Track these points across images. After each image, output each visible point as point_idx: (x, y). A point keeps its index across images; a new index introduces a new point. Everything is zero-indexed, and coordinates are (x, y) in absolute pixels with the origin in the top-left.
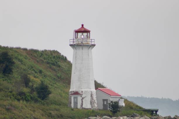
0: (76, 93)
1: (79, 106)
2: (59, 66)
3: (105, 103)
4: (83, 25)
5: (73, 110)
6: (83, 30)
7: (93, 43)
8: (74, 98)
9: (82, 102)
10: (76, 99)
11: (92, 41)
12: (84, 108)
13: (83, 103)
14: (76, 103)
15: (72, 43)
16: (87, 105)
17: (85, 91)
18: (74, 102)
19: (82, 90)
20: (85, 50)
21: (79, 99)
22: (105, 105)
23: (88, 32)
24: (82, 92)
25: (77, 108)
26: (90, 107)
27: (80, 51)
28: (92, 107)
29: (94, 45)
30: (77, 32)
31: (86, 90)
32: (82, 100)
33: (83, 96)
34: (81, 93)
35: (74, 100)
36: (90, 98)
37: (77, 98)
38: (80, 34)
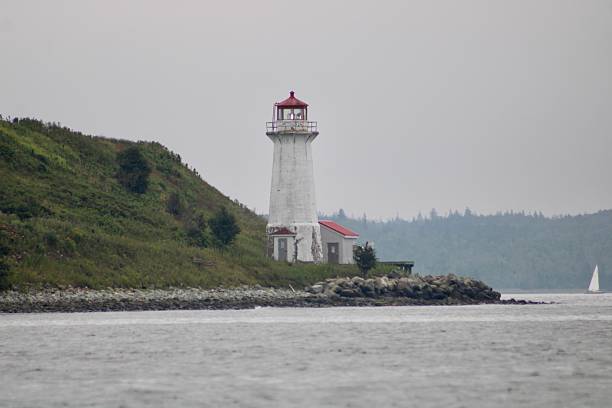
0: (284, 231)
1: (290, 258)
2: (179, 176)
3: (333, 251)
4: (292, 94)
5: (290, 264)
6: (293, 104)
7: (314, 130)
8: (279, 241)
9: (296, 249)
10: (283, 244)
11: (314, 125)
12: (301, 262)
13: (299, 251)
14: (283, 251)
15: (270, 130)
16: (305, 255)
17: (301, 227)
18: (280, 249)
19: (296, 224)
20: (300, 144)
21: (291, 242)
22: (332, 254)
23: (303, 106)
24: (296, 228)
25: (286, 261)
26: (312, 260)
27: (289, 146)
28: (315, 258)
29: (316, 134)
30: (281, 107)
31: (303, 224)
32: (296, 244)
33: (298, 237)
34: (294, 231)
35: (280, 245)
36: (311, 240)
37: (285, 241)
38: (287, 111)
